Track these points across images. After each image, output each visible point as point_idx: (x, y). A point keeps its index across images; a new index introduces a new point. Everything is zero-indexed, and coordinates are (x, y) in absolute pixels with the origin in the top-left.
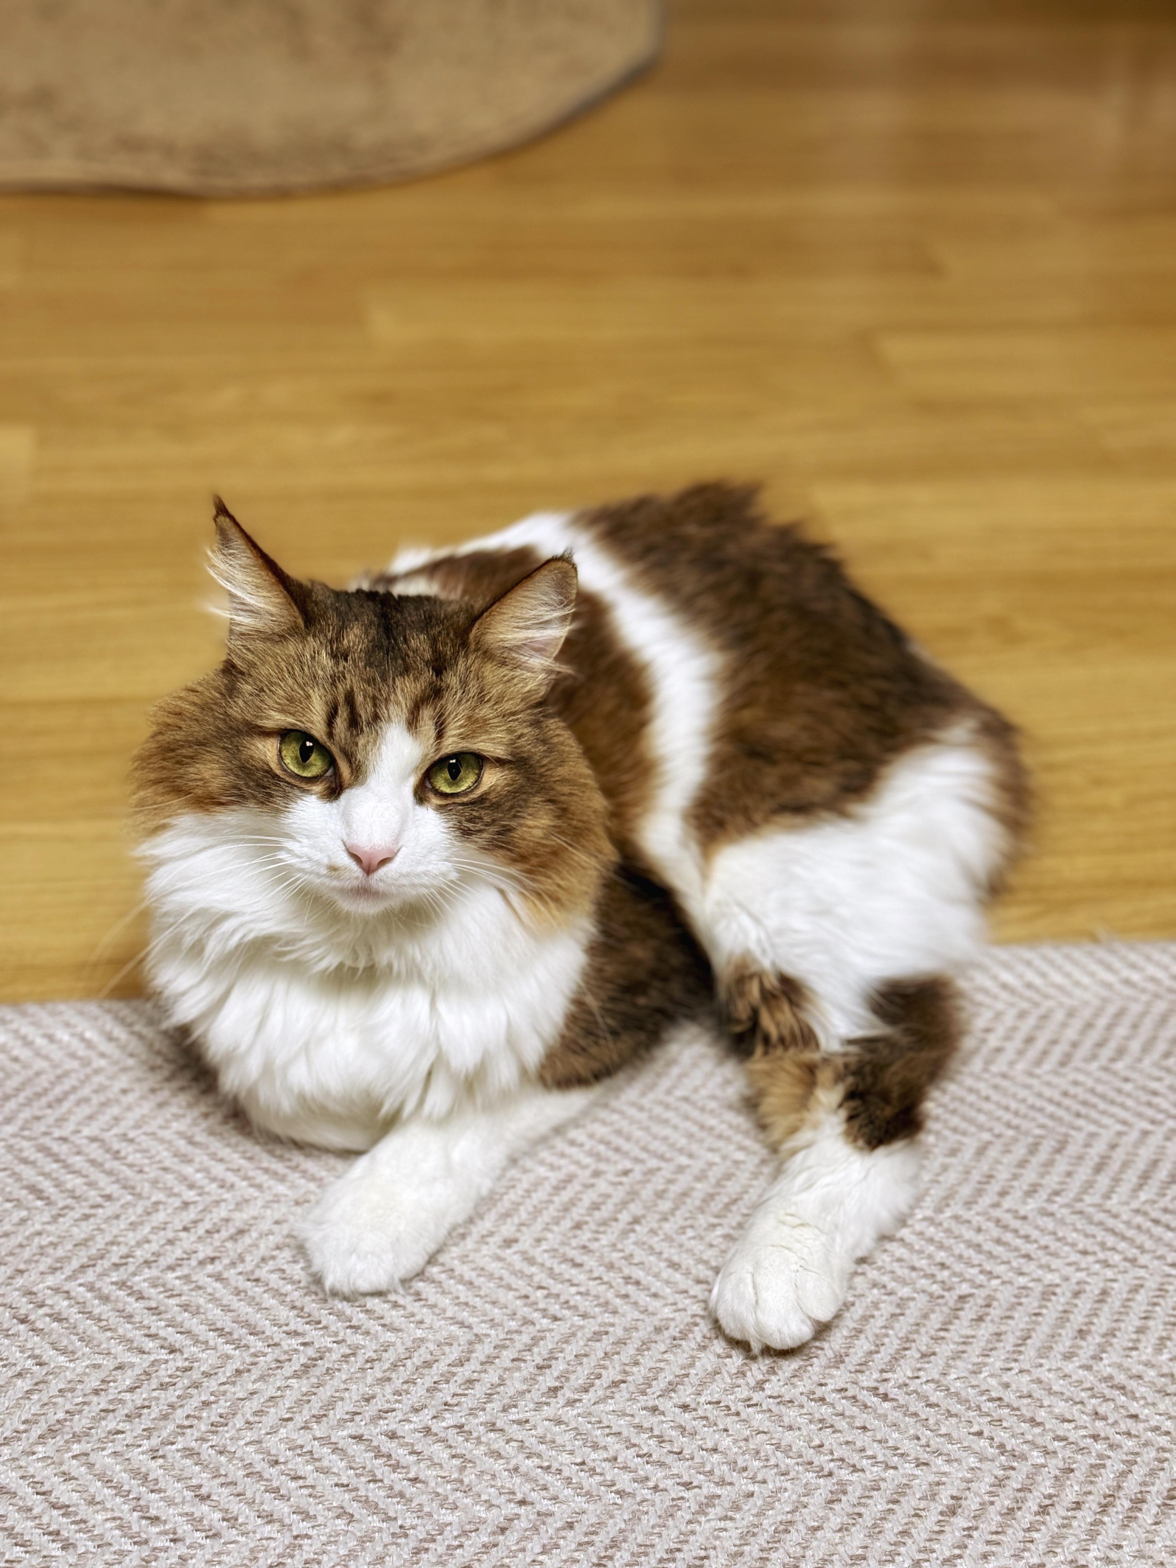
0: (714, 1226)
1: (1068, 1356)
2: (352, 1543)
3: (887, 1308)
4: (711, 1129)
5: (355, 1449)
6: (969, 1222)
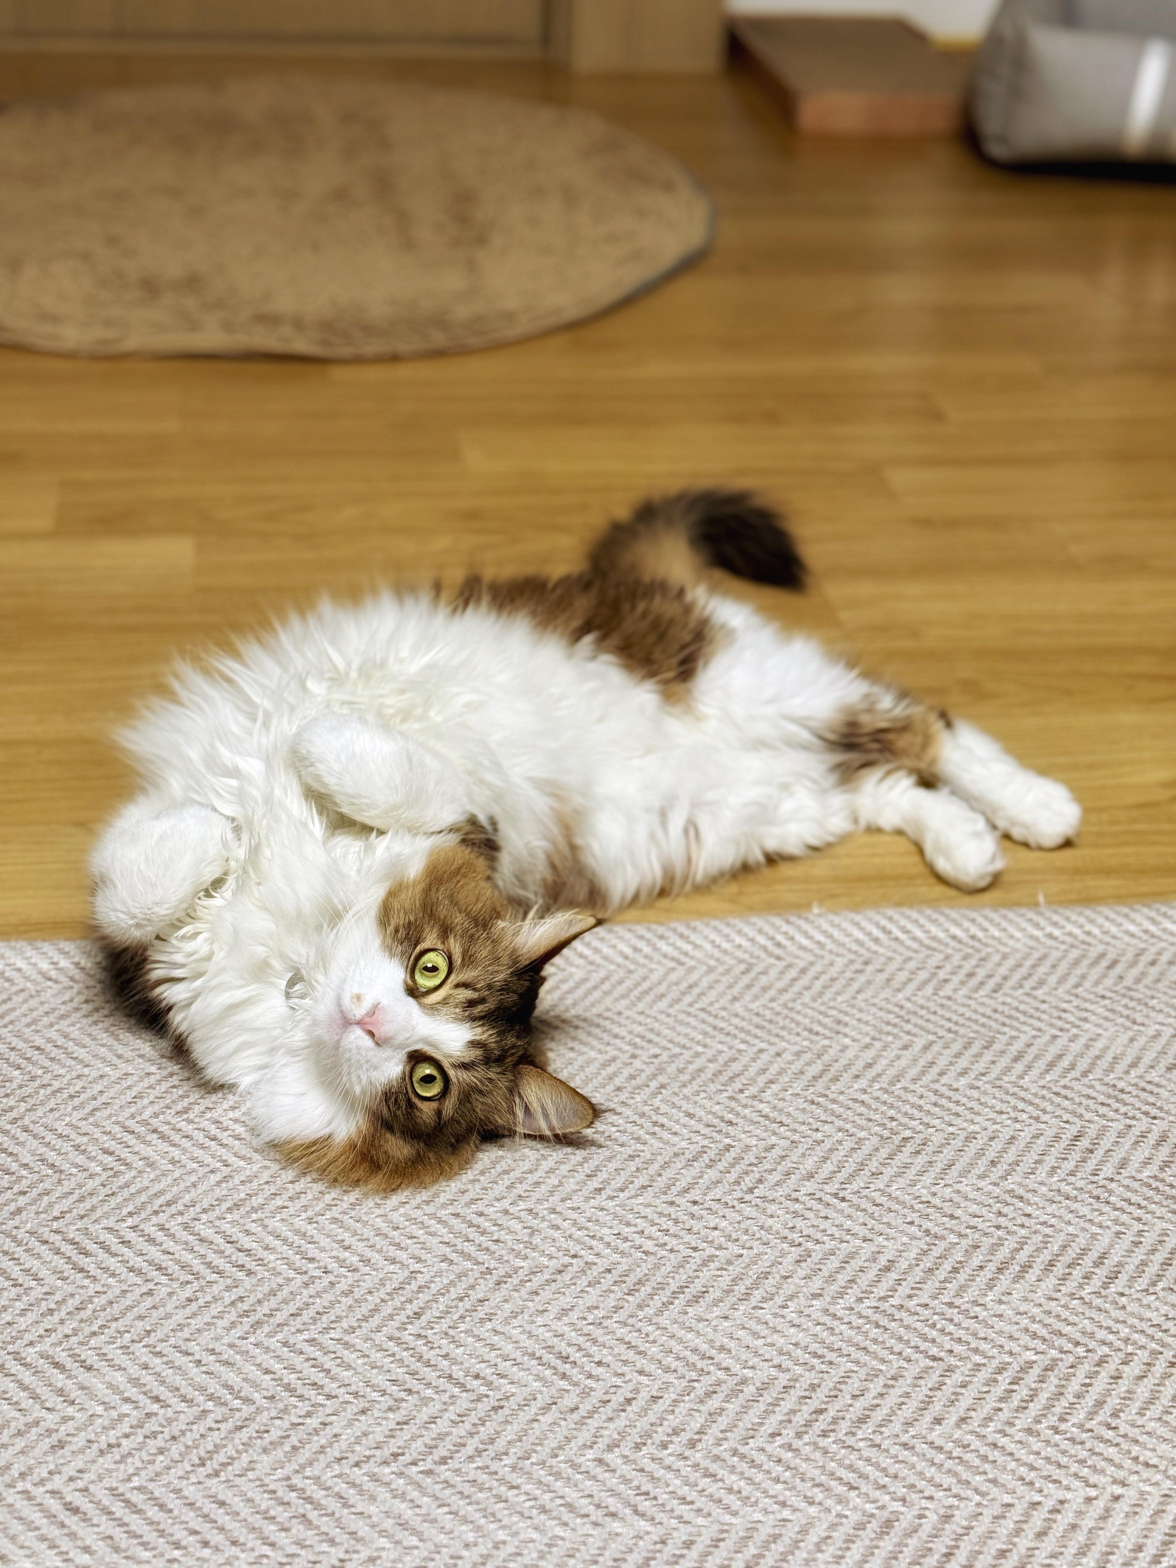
0: (721, 1091)
1: (982, 1177)
2: (452, 1277)
3: (849, 1144)
4: (722, 1029)
5: (454, 1221)
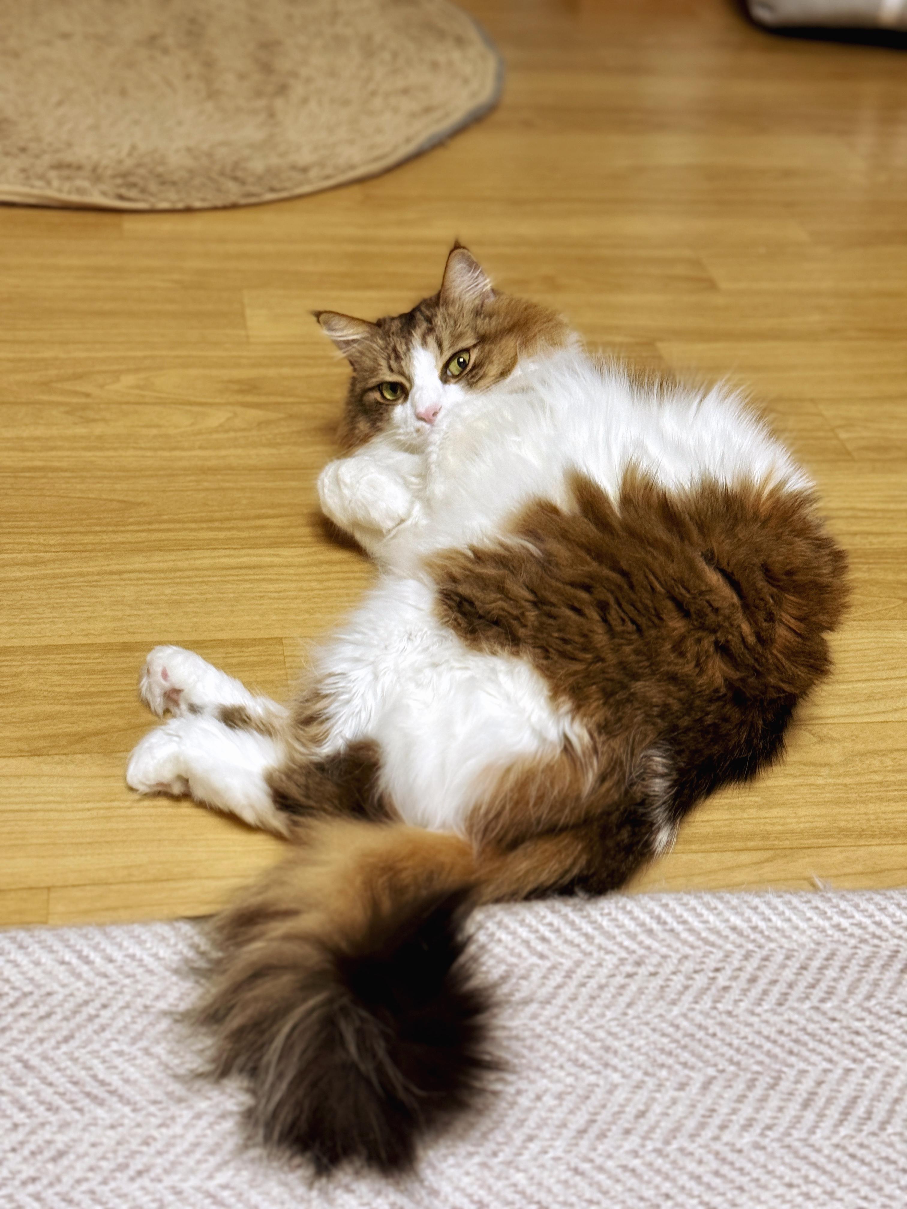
6: (692, 1154)
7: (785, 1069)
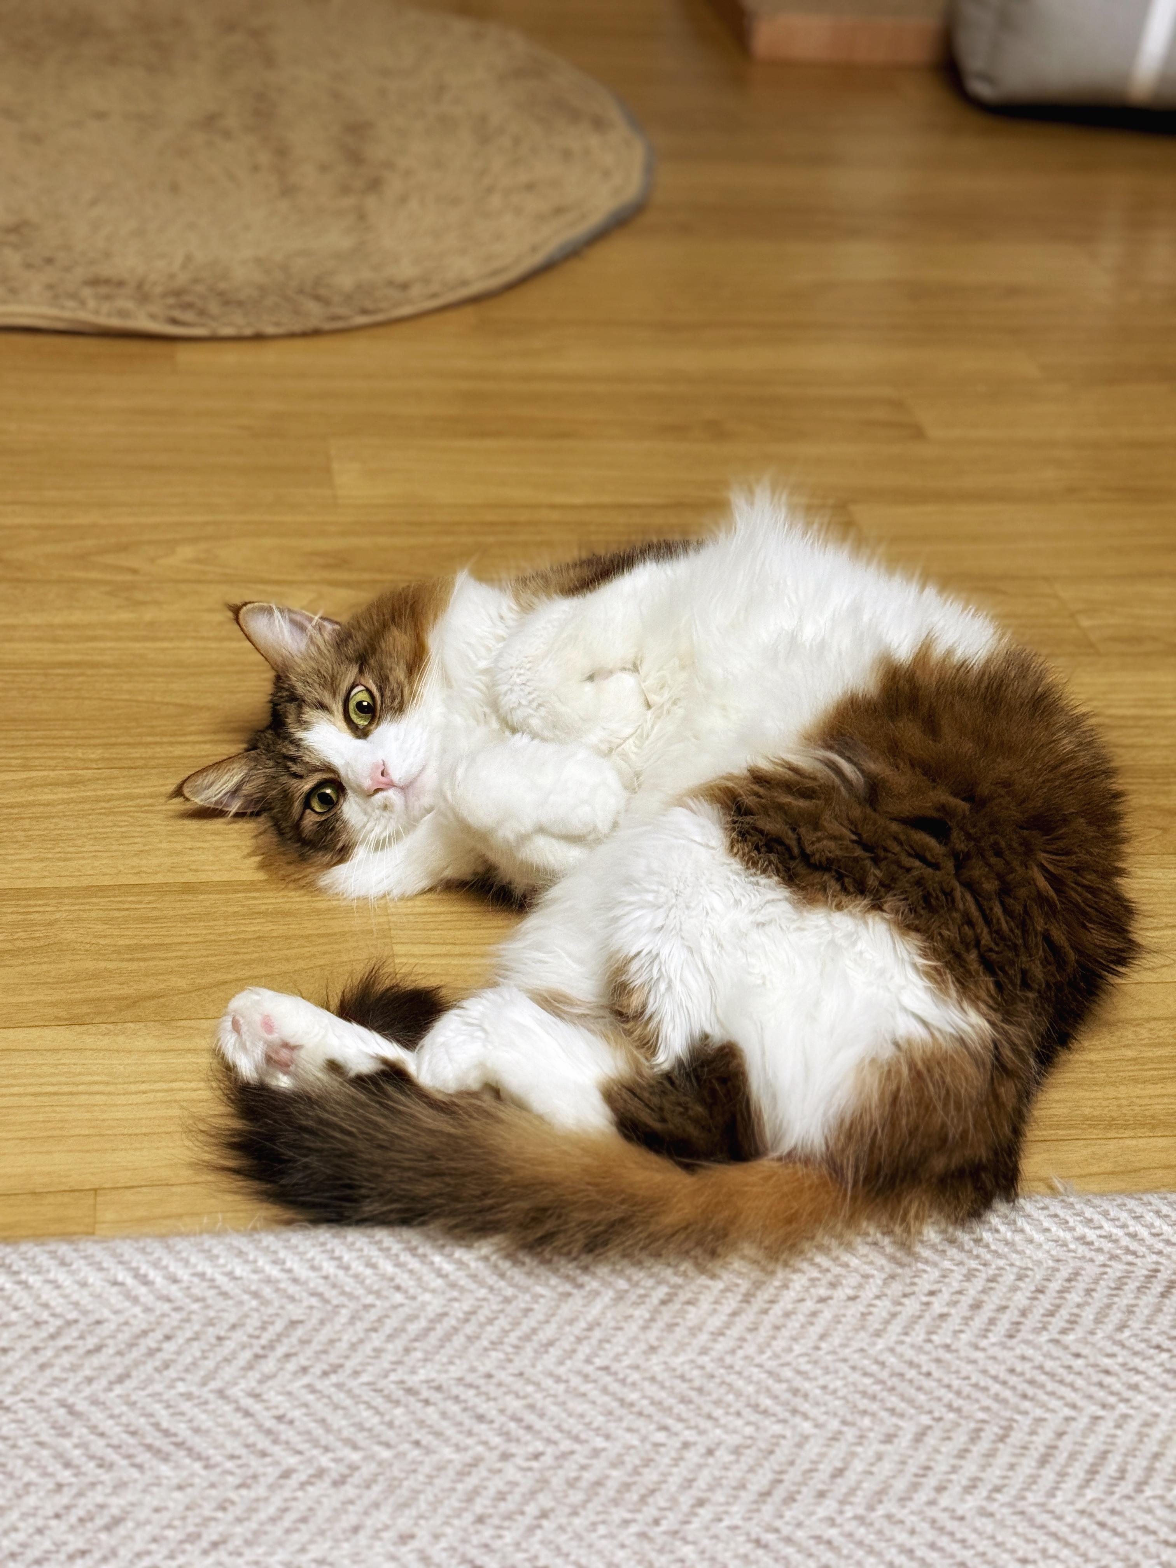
6: (902, 1522)
7: (1017, 1417)
